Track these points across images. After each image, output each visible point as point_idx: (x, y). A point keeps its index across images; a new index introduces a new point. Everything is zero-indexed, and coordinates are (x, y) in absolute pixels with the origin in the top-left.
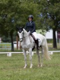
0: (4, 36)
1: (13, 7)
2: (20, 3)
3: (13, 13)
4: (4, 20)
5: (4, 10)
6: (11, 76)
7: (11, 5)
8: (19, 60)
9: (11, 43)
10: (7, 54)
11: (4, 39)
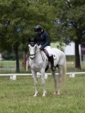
0: (6, 52)
1: (18, 10)
2: (28, 5)
3: (18, 19)
4: (6, 28)
5: (5, 15)
6: (15, 108)
7: (15, 8)
8: (26, 84)
9: (15, 62)
10: (9, 76)
11: (6, 56)
